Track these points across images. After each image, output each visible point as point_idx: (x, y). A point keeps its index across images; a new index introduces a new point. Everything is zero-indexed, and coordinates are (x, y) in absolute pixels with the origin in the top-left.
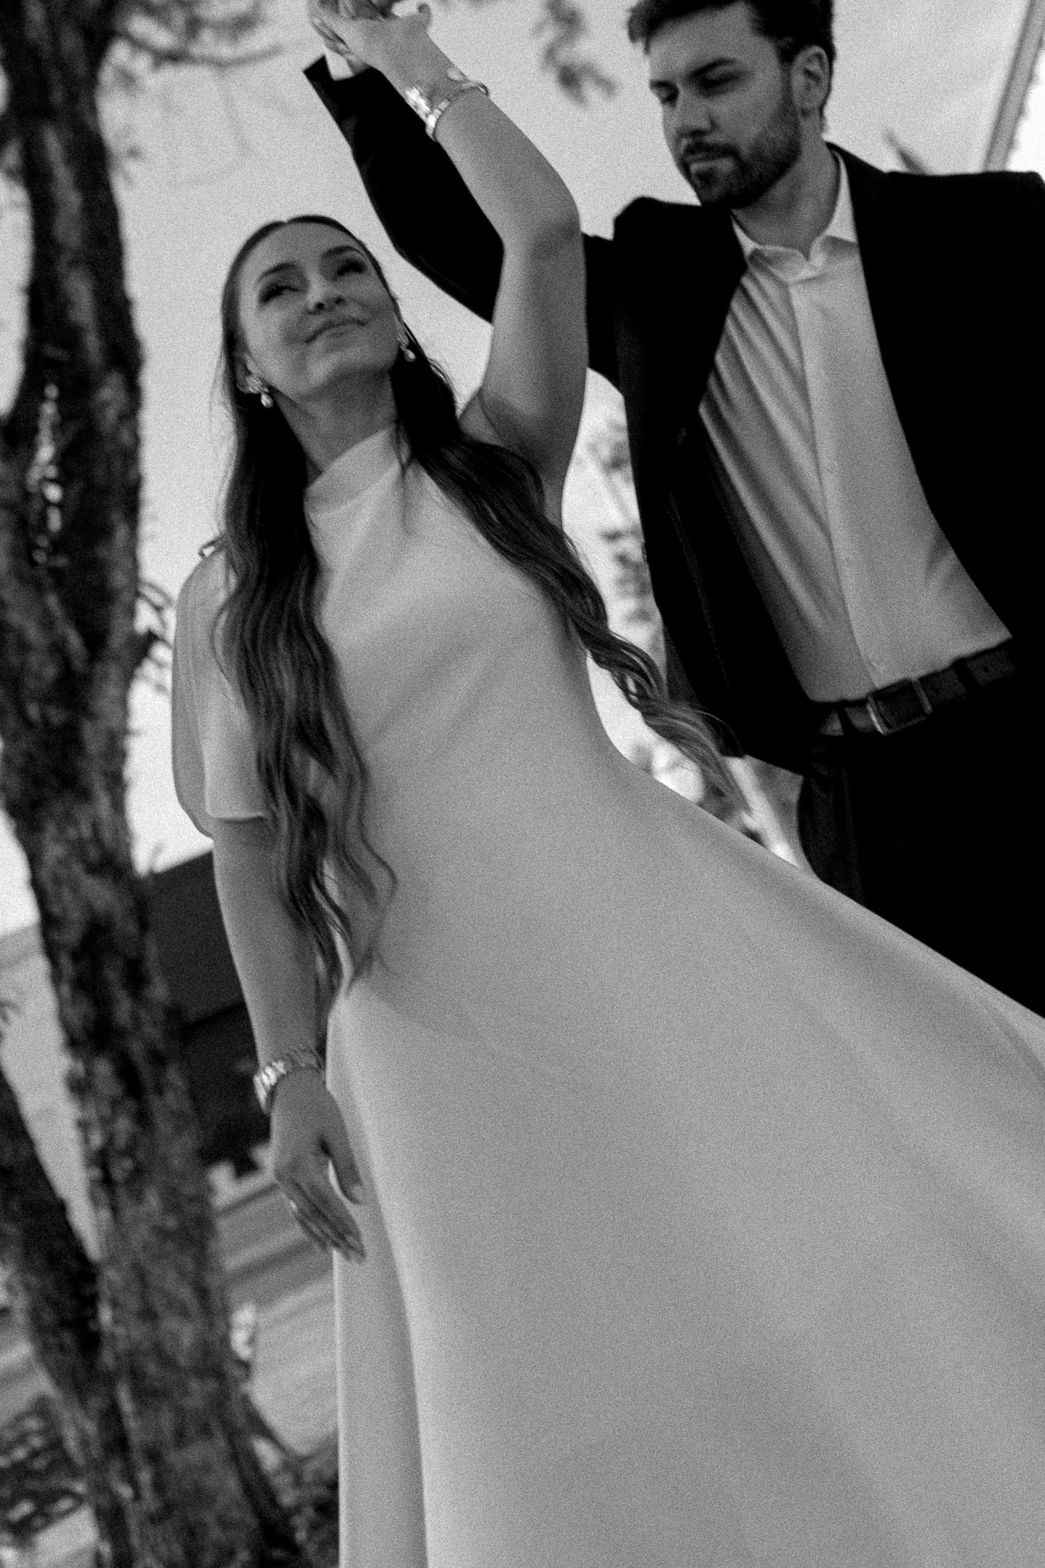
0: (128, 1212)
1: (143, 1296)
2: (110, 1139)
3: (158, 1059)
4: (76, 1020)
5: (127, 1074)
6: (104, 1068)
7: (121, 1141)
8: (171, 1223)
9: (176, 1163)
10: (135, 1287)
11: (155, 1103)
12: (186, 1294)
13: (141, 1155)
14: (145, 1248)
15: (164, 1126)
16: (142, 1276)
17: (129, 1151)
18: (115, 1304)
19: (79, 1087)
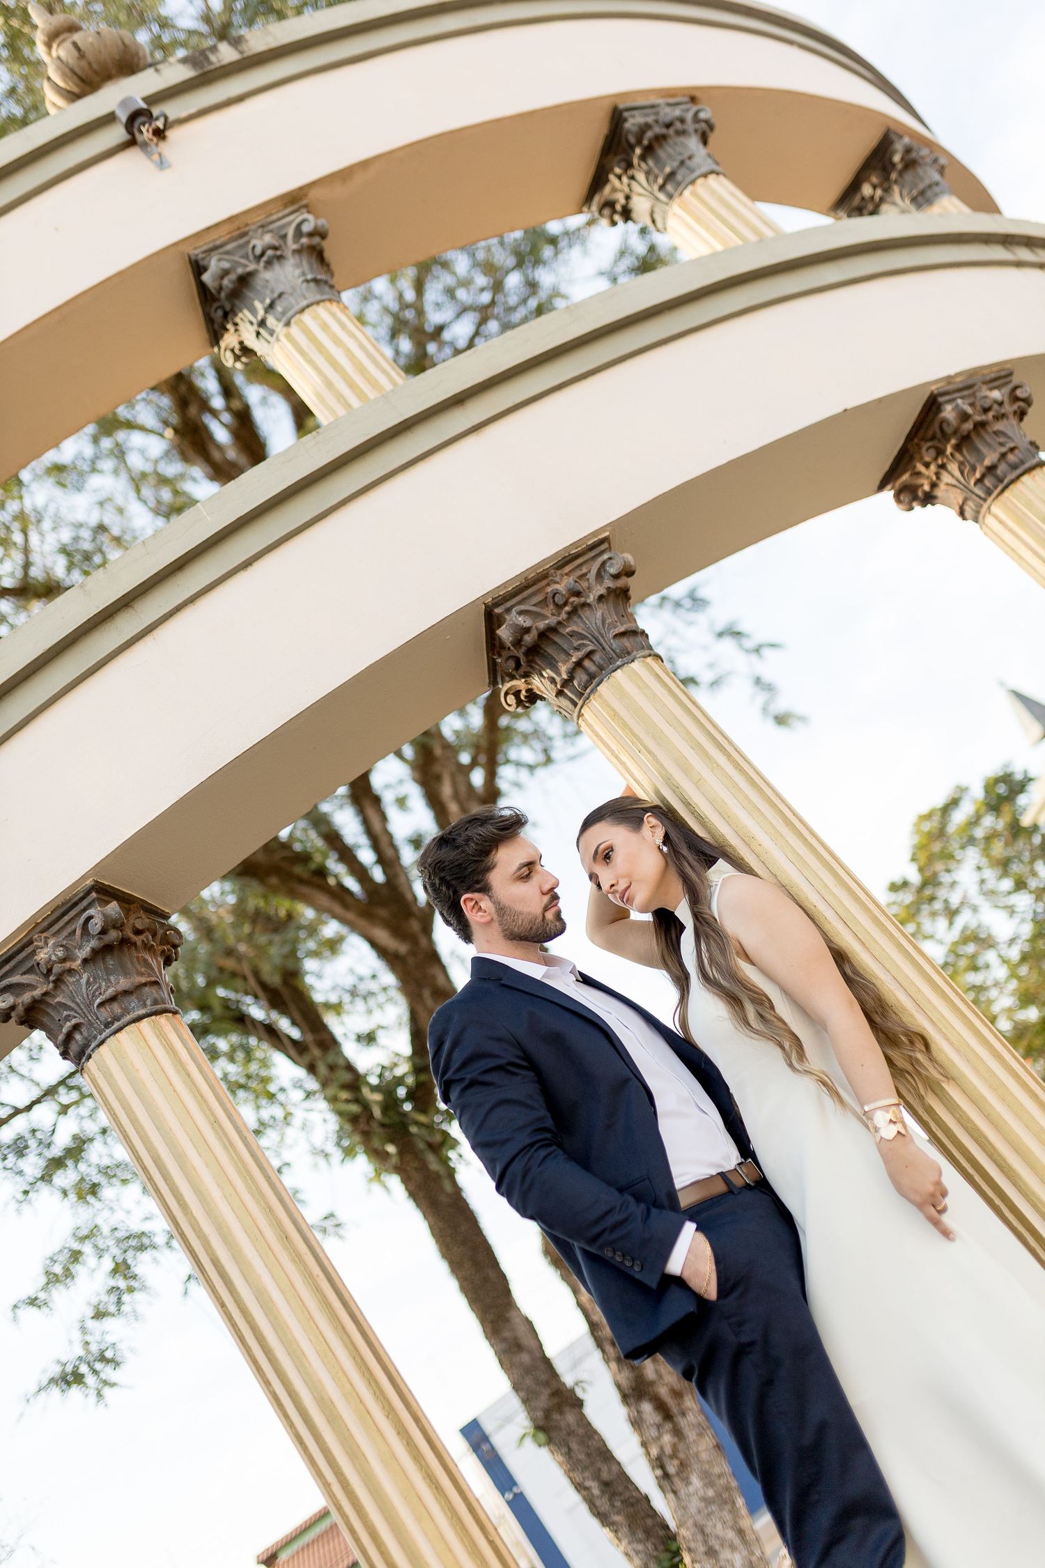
0: (682, 1493)
1: (705, 1542)
2: (662, 1448)
3: (677, 1394)
4: (625, 1383)
5: (661, 1407)
6: (647, 1407)
7: (668, 1450)
8: (711, 1493)
9: (704, 1456)
10: (699, 1537)
11: (682, 1422)
12: (731, 1535)
13: (682, 1455)
14: (699, 1512)
15: (691, 1435)
16: (701, 1530)
17: (674, 1455)
18: (690, 1550)
19: (637, 1423)
